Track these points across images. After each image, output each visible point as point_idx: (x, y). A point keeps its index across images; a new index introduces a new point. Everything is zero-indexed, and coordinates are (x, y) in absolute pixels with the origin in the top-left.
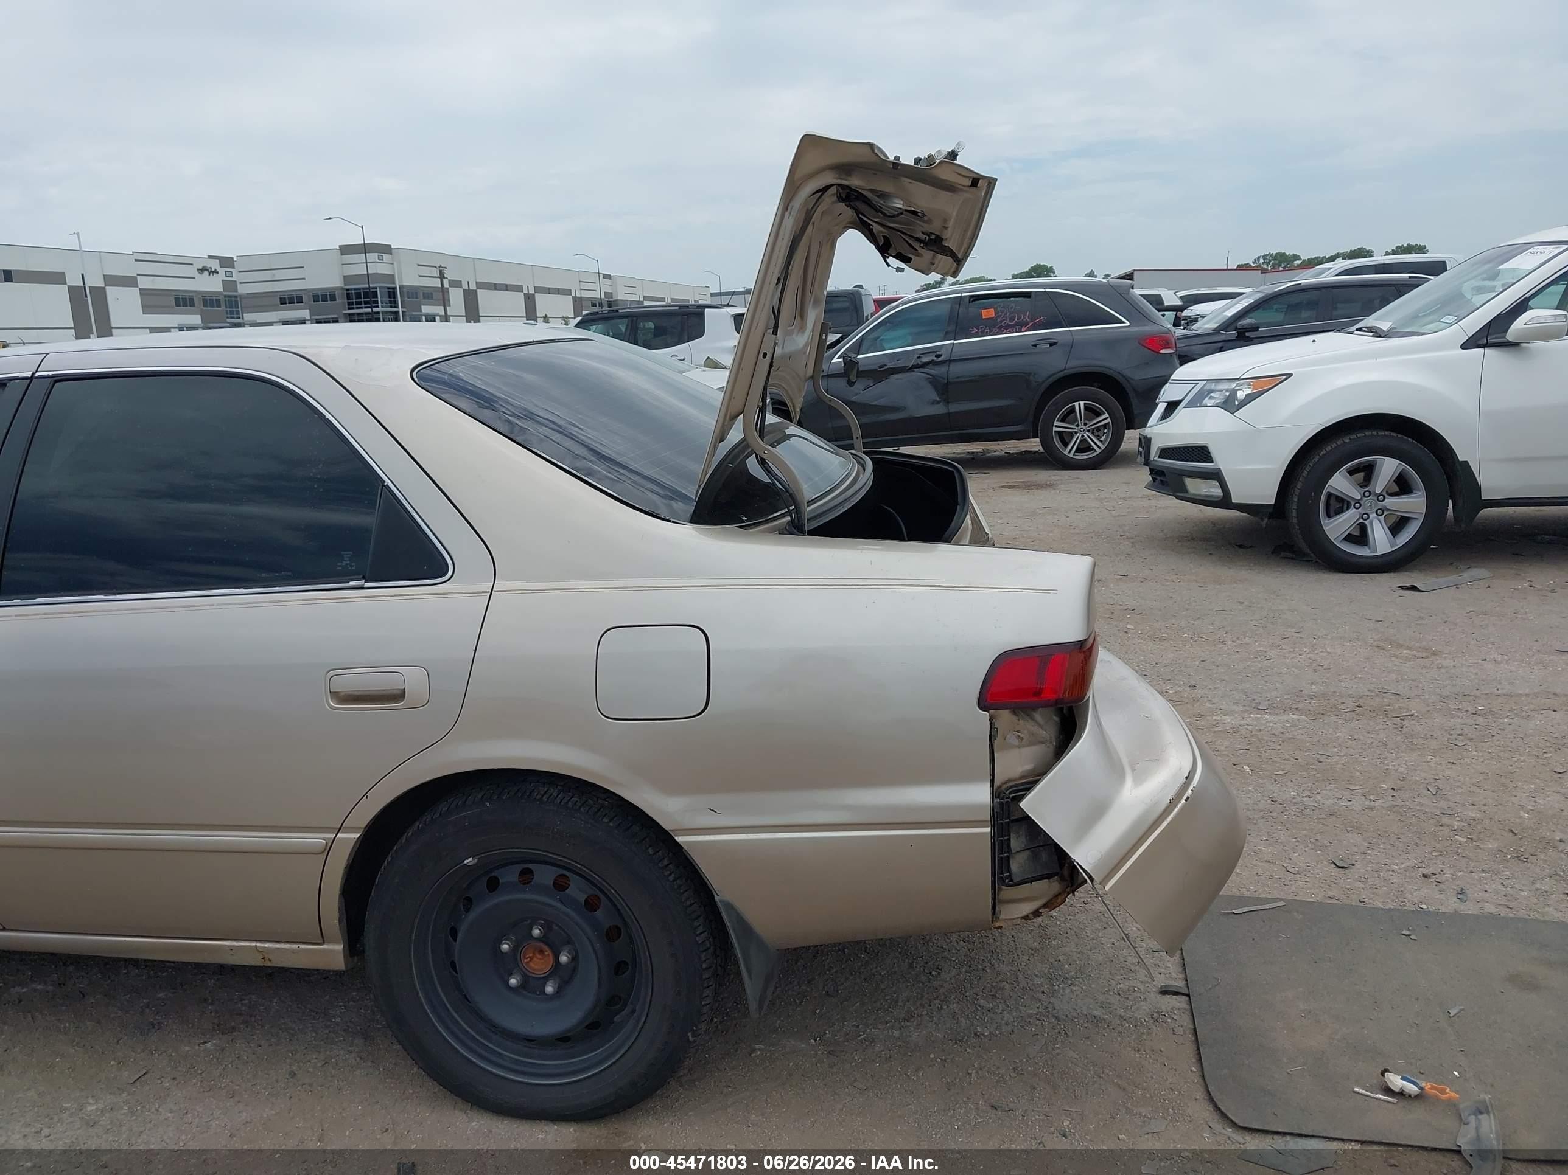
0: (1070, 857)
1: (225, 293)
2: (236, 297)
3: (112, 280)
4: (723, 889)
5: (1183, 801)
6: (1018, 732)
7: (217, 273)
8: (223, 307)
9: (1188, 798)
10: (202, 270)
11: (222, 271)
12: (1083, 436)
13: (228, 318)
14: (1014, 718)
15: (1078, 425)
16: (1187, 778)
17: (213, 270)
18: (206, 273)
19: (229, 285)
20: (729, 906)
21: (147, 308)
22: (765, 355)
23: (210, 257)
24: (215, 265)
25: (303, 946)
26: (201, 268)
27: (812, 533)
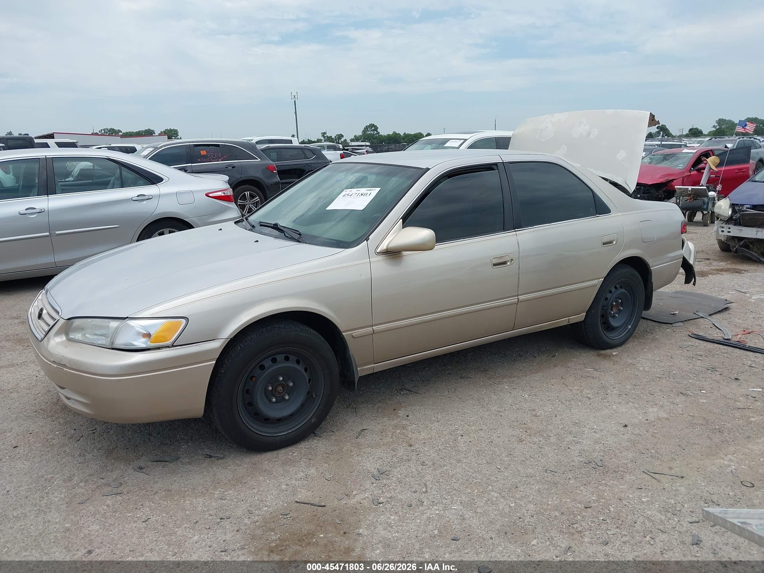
12: (249, 206)
15: (247, 202)
25: (578, 315)
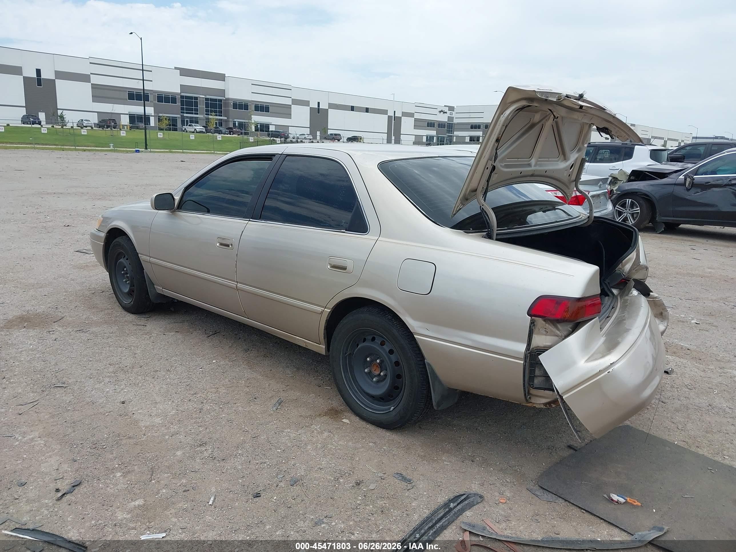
0: (552, 381)
1: (448, 122)
2: (452, 124)
3: (405, 114)
4: (429, 359)
5: (606, 373)
6: (545, 329)
7: (447, 113)
8: (446, 128)
9: (609, 372)
10: (441, 112)
11: (449, 112)
13: (447, 133)
14: (544, 323)
16: (611, 364)
17: (445, 112)
18: (442, 113)
19: (450, 118)
20: (429, 364)
21: (416, 127)
22: (487, 168)
23: (445, 106)
24: (446, 109)
25: (315, 344)
26: (440, 110)
27: (497, 240)
